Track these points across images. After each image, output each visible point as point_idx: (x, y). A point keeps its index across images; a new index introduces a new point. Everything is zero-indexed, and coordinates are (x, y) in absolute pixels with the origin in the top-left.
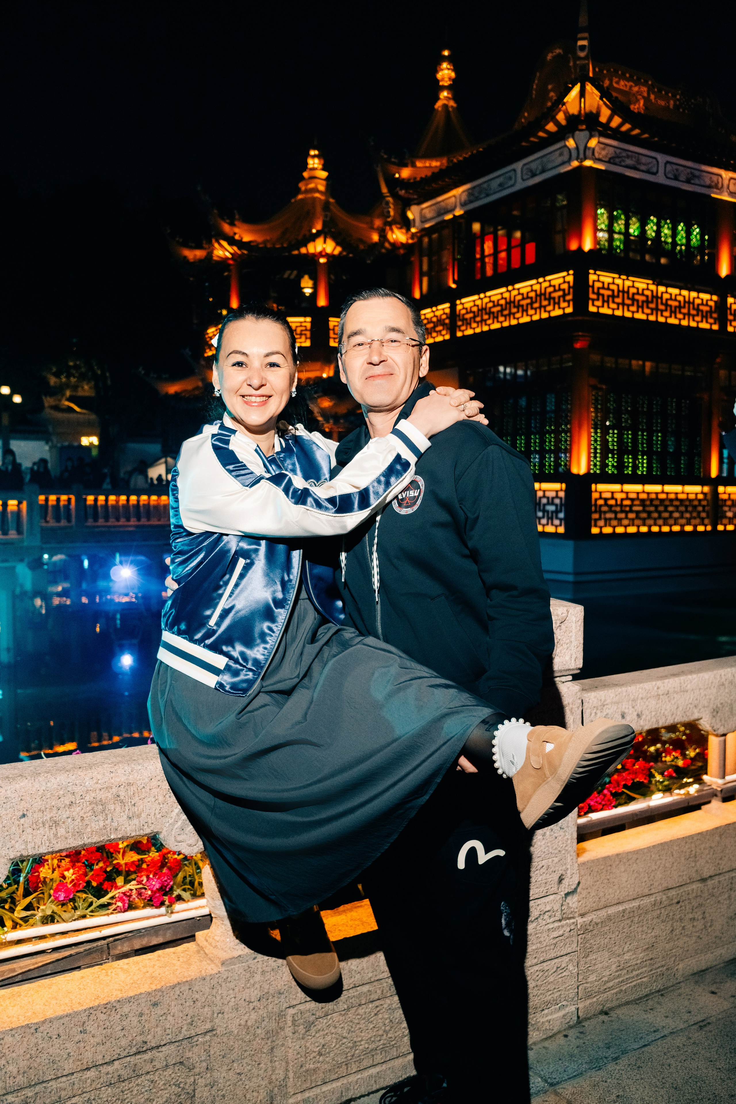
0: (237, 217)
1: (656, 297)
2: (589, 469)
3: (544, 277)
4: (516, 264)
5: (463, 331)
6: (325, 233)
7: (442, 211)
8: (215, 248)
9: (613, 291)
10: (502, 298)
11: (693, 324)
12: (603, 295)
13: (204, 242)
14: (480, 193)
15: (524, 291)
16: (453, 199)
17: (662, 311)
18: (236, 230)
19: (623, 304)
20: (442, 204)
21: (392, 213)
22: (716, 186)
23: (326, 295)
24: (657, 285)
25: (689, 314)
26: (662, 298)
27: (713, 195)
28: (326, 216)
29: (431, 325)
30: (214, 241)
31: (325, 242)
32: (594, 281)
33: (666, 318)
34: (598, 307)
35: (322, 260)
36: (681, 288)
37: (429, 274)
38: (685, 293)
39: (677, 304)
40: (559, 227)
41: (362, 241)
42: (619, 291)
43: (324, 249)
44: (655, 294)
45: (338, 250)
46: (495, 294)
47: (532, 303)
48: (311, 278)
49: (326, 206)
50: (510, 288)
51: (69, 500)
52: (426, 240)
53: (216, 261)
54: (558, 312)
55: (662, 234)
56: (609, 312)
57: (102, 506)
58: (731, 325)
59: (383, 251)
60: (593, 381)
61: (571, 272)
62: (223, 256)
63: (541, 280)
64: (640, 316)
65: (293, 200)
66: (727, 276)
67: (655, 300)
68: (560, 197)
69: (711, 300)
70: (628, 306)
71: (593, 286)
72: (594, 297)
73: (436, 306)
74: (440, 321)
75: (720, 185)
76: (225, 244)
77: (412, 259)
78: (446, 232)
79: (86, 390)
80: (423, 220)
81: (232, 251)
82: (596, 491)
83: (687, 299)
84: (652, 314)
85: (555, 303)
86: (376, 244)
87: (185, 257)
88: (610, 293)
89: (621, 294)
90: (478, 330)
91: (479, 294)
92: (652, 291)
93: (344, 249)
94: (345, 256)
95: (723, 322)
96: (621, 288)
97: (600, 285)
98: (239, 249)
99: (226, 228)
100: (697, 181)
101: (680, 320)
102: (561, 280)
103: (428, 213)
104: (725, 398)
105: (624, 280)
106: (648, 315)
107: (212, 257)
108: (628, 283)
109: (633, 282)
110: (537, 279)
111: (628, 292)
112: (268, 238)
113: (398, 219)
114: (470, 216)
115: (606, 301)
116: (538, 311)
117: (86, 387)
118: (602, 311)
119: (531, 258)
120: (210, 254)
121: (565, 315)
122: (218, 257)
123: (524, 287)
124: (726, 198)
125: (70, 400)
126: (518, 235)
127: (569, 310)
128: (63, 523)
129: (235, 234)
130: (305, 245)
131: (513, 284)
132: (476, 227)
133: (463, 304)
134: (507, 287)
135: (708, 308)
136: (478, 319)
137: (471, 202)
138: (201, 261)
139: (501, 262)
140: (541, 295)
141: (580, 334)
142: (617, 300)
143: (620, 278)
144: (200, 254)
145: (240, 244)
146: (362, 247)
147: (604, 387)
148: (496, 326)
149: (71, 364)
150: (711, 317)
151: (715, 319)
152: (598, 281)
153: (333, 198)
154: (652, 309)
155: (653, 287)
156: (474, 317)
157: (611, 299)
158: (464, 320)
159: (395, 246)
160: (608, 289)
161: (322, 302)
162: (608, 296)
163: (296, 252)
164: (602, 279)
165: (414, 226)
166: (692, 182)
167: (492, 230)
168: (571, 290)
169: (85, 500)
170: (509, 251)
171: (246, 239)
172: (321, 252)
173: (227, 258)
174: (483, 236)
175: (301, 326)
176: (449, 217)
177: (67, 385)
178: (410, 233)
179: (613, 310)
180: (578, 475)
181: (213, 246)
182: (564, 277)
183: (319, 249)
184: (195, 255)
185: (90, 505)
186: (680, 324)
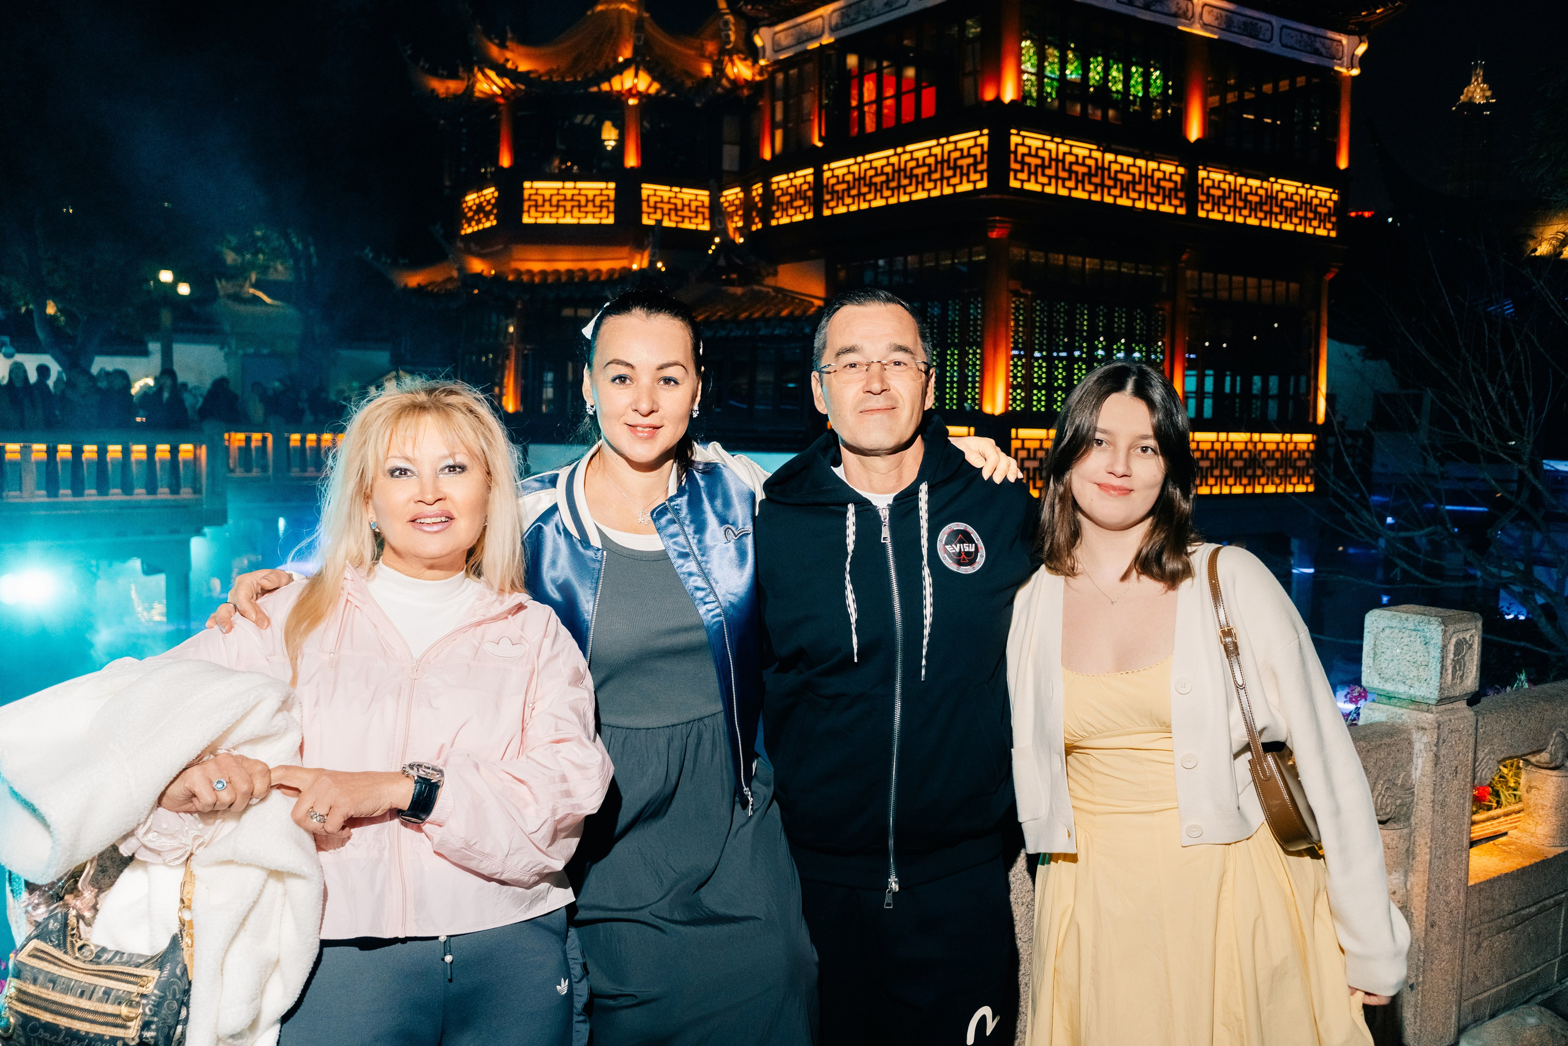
0: (510, 35)
1: (1101, 169)
2: (1007, 405)
3: (947, 137)
4: (908, 117)
5: (832, 208)
6: (636, 63)
7: (804, 38)
8: (477, 81)
9: (1043, 159)
10: (888, 164)
11: (1152, 207)
12: (1029, 165)
13: (461, 69)
14: (858, 13)
15: (919, 155)
16: (820, 21)
17: (1109, 188)
18: (509, 55)
19: (1057, 177)
20: (804, 27)
21: (733, 38)
22: (1185, 15)
23: (637, 150)
24: (1104, 152)
25: (1146, 193)
26: (1109, 169)
27: (1180, 28)
28: (638, 39)
29: (787, 198)
30: (476, 69)
31: (636, 76)
32: (1017, 145)
33: (1115, 197)
34: (1022, 181)
35: (632, 102)
36: (1135, 157)
37: (784, 125)
38: (1141, 162)
39: (1129, 178)
40: (969, 67)
41: (689, 75)
42: (1051, 159)
43: (635, 86)
44: (1100, 164)
45: (655, 86)
46: (879, 158)
47: (930, 173)
48: (615, 125)
49: (639, 25)
50: (900, 150)
51: (264, 439)
52: (780, 77)
53: (478, 98)
54: (966, 187)
55: (1110, 78)
56: (1038, 188)
57: (311, 448)
58: (1203, 209)
59: (719, 90)
60: (1014, 285)
61: (986, 131)
62: (490, 92)
63: (943, 140)
64: (1079, 194)
65: (589, 13)
66: (1198, 140)
67: (1100, 172)
68: (969, 22)
69: (1176, 173)
70: (1064, 180)
71: (1015, 152)
72: (1017, 166)
73: (795, 172)
74: (799, 194)
75: (1190, 14)
76: (492, 74)
77: (761, 103)
78: (809, 67)
79: (281, 272)
80: (776, 48)
81: (502, 85)
82: (1017, 438)
83: (1143, 172)
84: (1096, 192)
85: (962, 175)
86: (707, 79)
87: (433, 91)
88: (1038, 161)
89: (1053, 164)
90: (853, 208)
91: (855, 157)
92: (1096, 160)
93: (663, 86)
94: (663, 97)
95: (1192, 203)
96: (1054, 156)
97: (1025, 150)
98: (512, 82)
99: (494, 51)
100: (1158, 8)
101: (1134, 200)
102: (971, 142)
103: (784, 40)
104: (1194, 309)
105: (1058, 144)
106: (1090, 193)
107: (472, 92)
108: (1063, 148)
109: (1071, 146)
110: (938, 139)
111: (1063, 161)
112: (555, 67)
113: (741, 46)
114: (843, 46)
115: (1033, 174)
116: (939, 183)
117: (280, 267)
118: (1028, 186)
119: (929, 109)
120: (470, 89)
121: (975, 191)
122: (481, 92)
123: (920, 149)
124: (1198, 31)
125: (256, 286)
126: (910, 72)
127: (982, 185)
128: (256, 472)
129: (507, 60)
130: (609, 80)
131: (904, 145)
132: (852, 60)
133: (833, 170)
134: (895, 149)
135: (1171, 185)
136: (854, 192)
137: (845, 26)
138: (456, 97)
139: (886, 111)
140: (943, 162)
141: (997, 218)
142: (1048, 172)
143: (1052, 141)
144: (454, 86)
145: (515, 76)
146: (689, 83)
147: (1029, 293)
148: (879, 203)
149: (258, 233)
150: (1176, 197)
151: (1181, 200)
152: (1023, 144)
153: (647, 11)
154: (1096, 185)
155: (1097, 154)
156: (849, 189)
157: (1040, 170)
158: (833, 192)
159: (736, 83)
160: (1036, 156)
161: (631, 161)
162: (1037, 166)
163: (594, 89)
164: (1028, 141)
165: (764, 57)
166: (1153, 8)
167: (874, 66)
168: (986, 157)
169: (288, 440)
170: (898, 97)
171: (523, 67)
172: (630, 90)
173: (495, 95)
174: (862, 73)
175: (601, 195)
176: (813, 45)
177: (253, 266)
178: (757, 67)
179: (1043, 185)
180: (993, 415)
181: (475, 76)
182: (975, 138)
183: (628, 85)
184: (448, 88)
185: (295, 448)
186: (1133, 206)
